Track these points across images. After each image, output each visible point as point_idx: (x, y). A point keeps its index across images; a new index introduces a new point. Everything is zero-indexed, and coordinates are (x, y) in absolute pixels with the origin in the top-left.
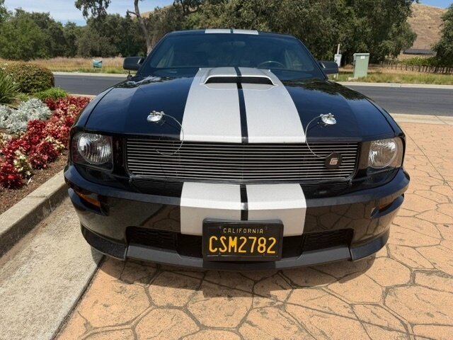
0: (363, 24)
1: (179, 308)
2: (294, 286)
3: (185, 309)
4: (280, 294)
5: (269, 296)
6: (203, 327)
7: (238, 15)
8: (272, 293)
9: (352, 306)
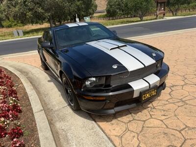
0: (81, 4)
1: (132, 120)
2: (151, 102)
3: (134, 119)
4: (150, 105)
5: (149, 107)
6: (144, 121)
7: (26, 6)
8: (149, 106)
9: (167, 101)
